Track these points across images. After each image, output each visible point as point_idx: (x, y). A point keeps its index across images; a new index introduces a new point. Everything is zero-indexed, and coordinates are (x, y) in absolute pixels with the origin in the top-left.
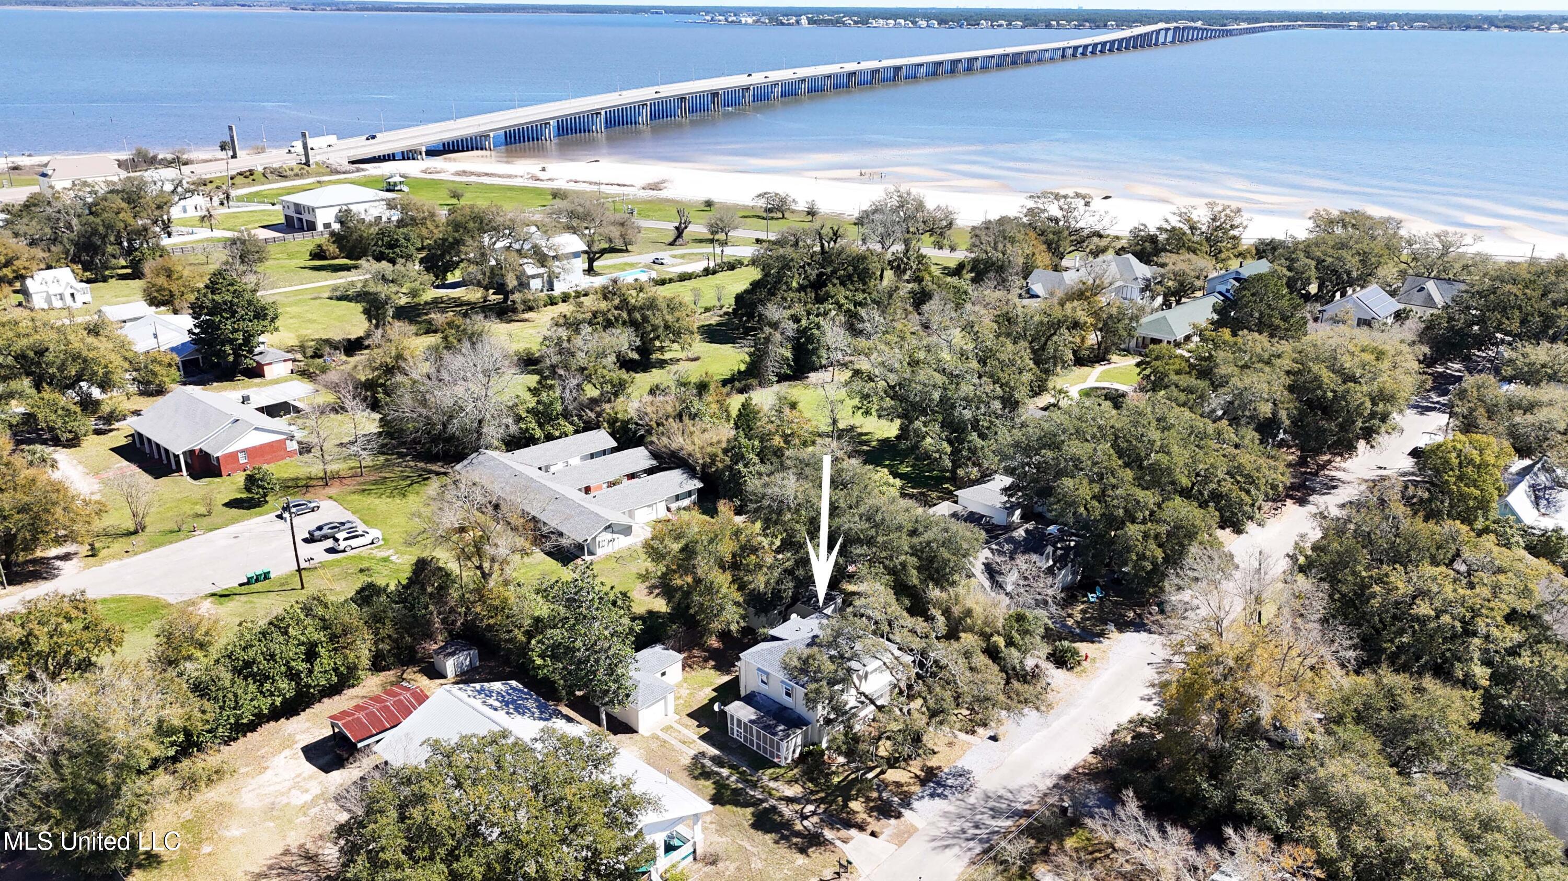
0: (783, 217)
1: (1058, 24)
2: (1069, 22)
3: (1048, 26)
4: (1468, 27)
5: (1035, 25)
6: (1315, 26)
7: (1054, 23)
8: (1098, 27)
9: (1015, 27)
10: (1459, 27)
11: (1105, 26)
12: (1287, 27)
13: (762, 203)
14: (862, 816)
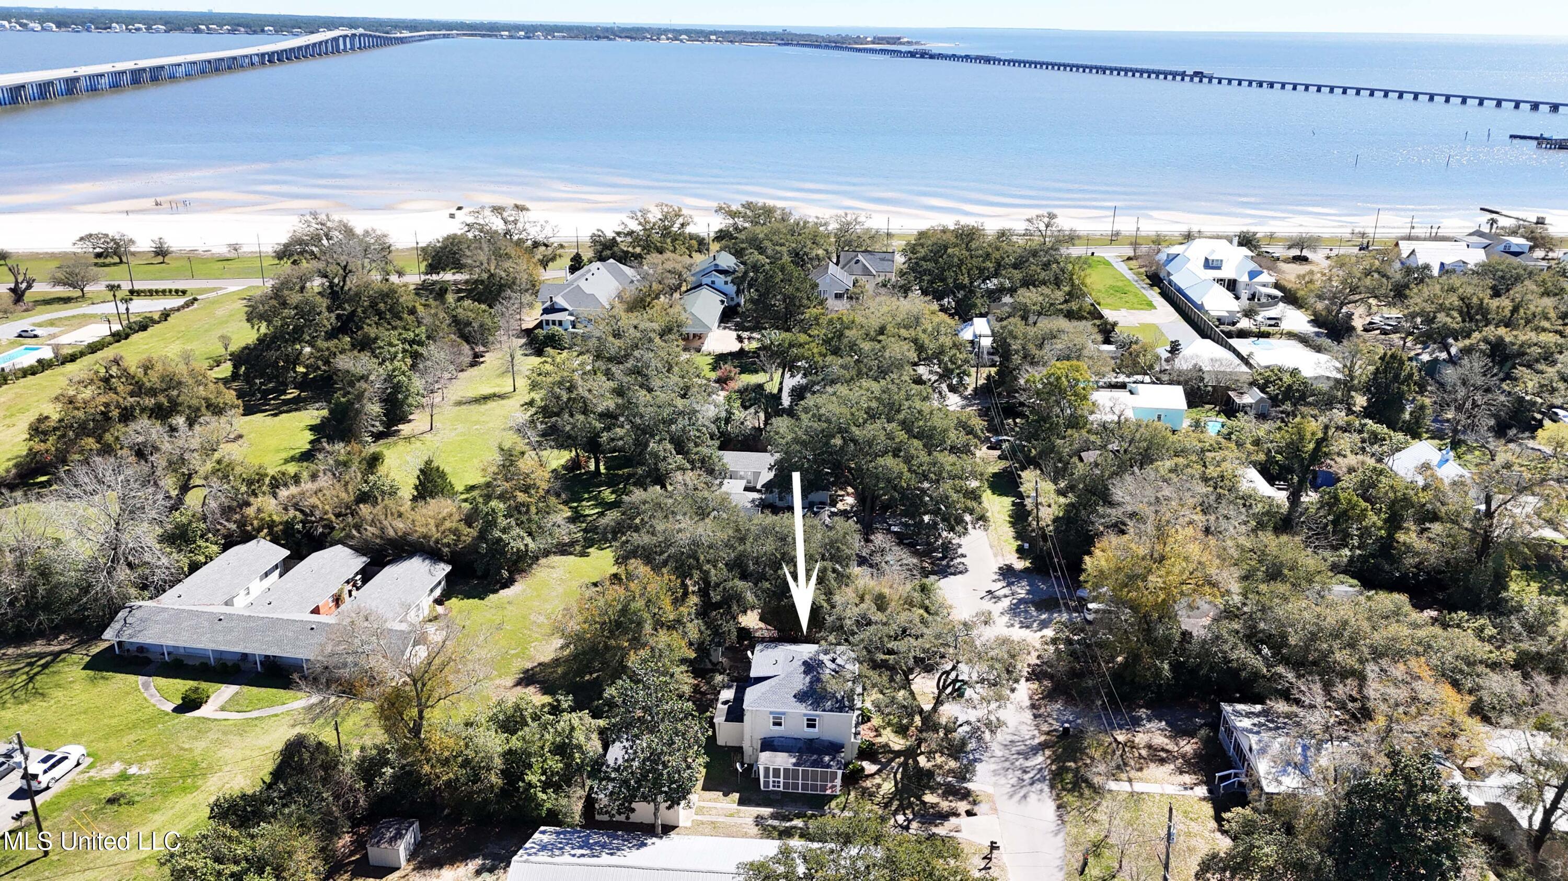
0: (121, 262)
1: (208, 28)
2: (221, 25)
3: (197, 31)
4: (599, 37)
5: (181, 29)
6: (472, 35)
7: (203, 27)
8: (255, 32)
9: (158, 31)
10: (591, 38)
11: (263, 31)
12: (445, 36)
13: (88, 247)
14: (945, 805)
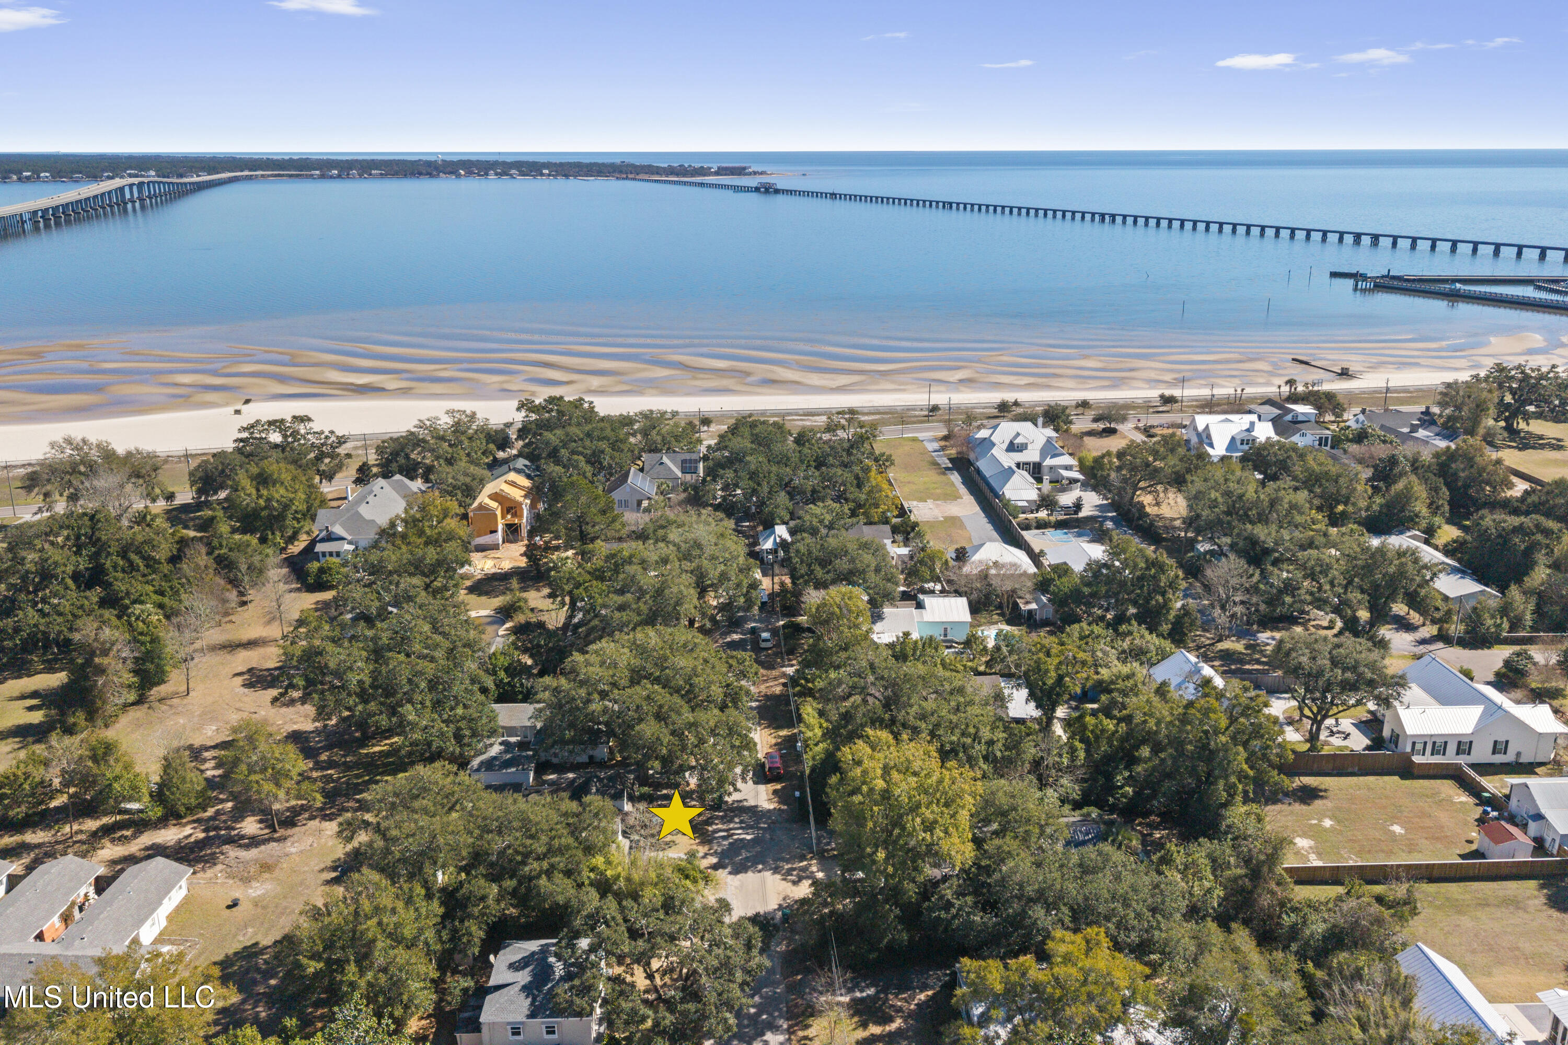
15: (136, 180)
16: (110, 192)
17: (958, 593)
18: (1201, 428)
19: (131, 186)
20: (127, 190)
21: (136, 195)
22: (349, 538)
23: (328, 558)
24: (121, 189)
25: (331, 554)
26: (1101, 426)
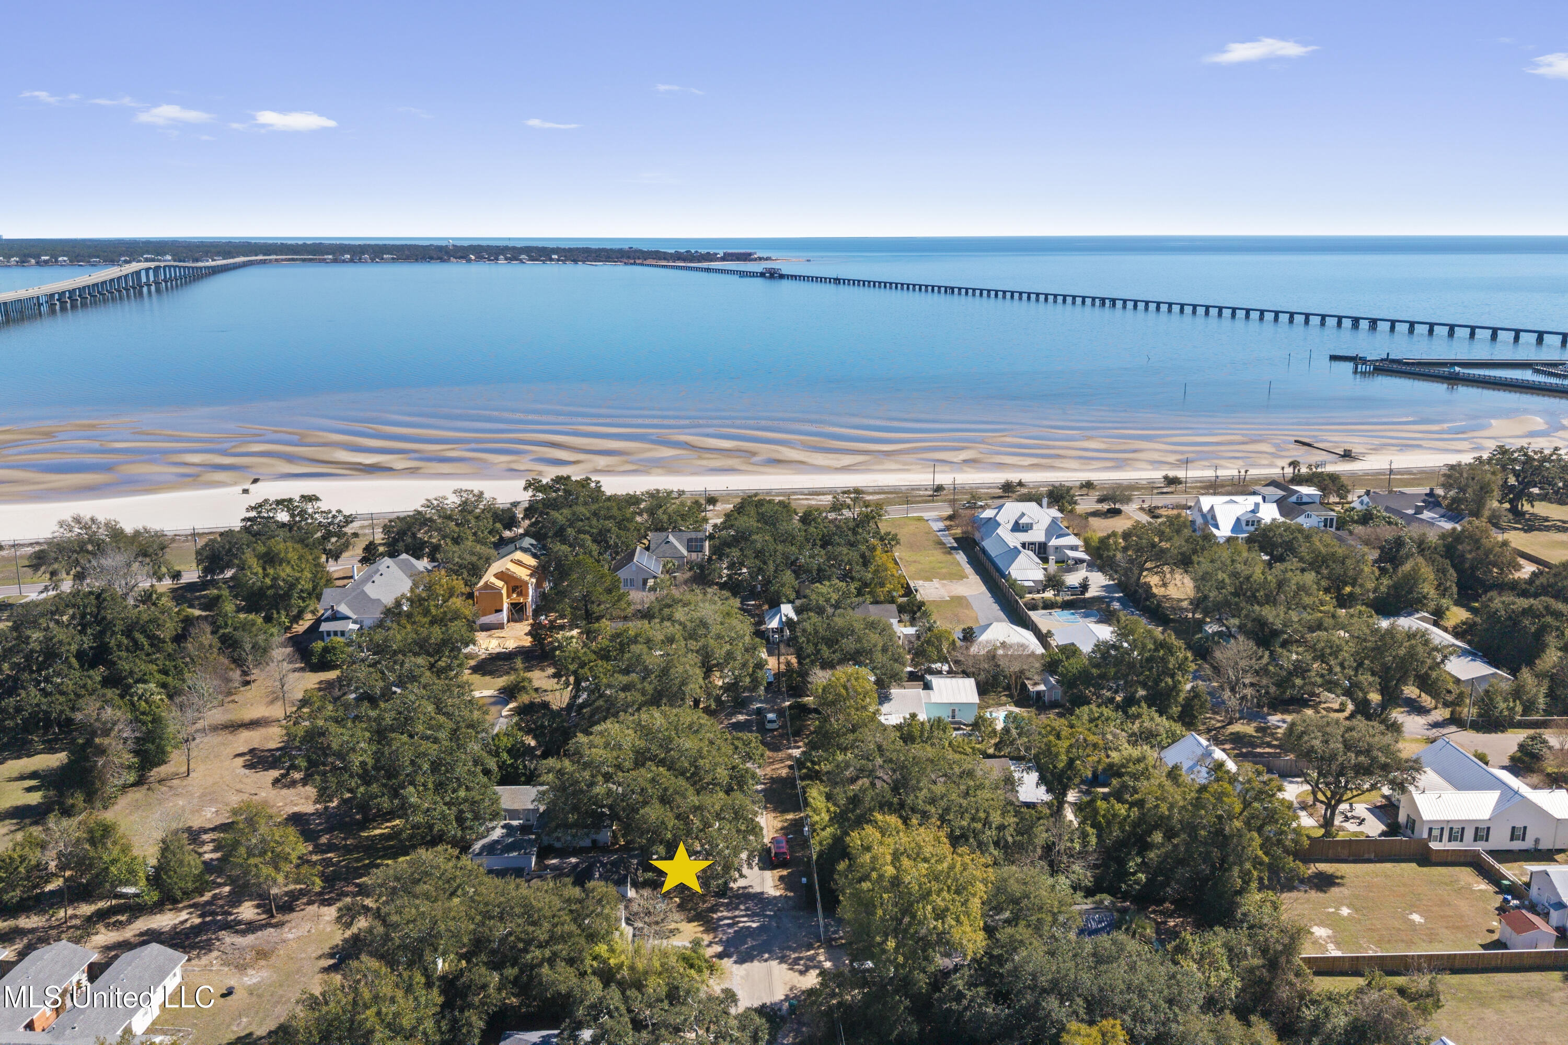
11: (56, 262)
15: (152, 265)
16: (126, 276)
17: (966, 674)
18: (1205, 509)
19: (147, 270)
20: (143, 274)
21: (152, 279)
22: (354, 617)
23: (332, 637)
24: (138, 273)
25: (336, 633)
26: (1105, 507)
